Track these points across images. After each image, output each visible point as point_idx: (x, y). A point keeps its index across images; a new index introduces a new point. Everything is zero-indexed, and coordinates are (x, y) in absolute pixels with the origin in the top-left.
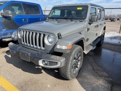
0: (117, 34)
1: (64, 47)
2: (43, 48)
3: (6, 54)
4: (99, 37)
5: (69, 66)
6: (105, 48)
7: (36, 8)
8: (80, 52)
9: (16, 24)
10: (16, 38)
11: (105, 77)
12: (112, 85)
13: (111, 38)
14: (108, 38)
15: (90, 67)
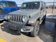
0: (51, 14)
1: (32, 22)
2: (22, 23)
3: (1, 27)
4: (44, 16)
5: (35, 31)
6: (47, 21)
7: (13, 4)
8: (38, 24)
9: (5, 12)
10: (7, 19)
11: (50, 34)
12: (54, 37)
13: (49, 16)
14: (47, 16)
15: (42, 30)
